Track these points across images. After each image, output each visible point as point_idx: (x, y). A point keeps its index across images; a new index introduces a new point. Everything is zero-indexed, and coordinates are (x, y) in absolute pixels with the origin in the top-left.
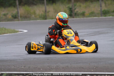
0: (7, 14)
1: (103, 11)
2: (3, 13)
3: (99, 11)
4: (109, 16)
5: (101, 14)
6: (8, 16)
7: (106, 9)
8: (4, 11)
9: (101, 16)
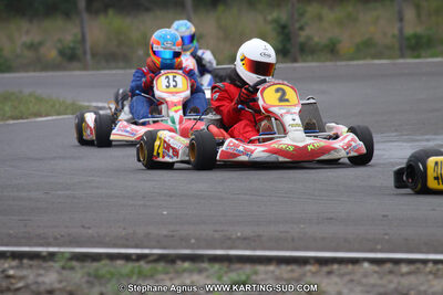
0: (41, 44)
1: (408, 39)
2: (26, 39)
3: (394, 36)
4: (432, 56)
5: (401, 49)
6: (43, 50)
7: (420, 30)
8: (28, 32)
9: (402, 56)
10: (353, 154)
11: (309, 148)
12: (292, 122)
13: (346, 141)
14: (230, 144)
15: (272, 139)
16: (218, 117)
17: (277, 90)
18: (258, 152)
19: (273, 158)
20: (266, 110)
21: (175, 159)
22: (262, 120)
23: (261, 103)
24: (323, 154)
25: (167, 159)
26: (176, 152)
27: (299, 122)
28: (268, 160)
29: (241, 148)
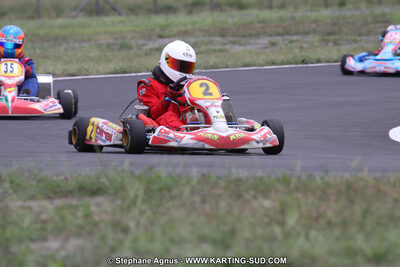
10: (268, 145)
11: (232, 138)
12: (216, 114)
13: (263, 133)
14: (161, 131)
15: (198, 128)
16: (146, 108)
17: (201, 85)
18: (187, 139)
19: (200, 145)
20: (192, 102)
21: (108, 143)
22: (187, 111)
23: (187, 96)
24: (244, 144)
25: (100, 143)
26: (109, 137)
27: (223, 114)
28: (196, 146)
29: (171, 135)
